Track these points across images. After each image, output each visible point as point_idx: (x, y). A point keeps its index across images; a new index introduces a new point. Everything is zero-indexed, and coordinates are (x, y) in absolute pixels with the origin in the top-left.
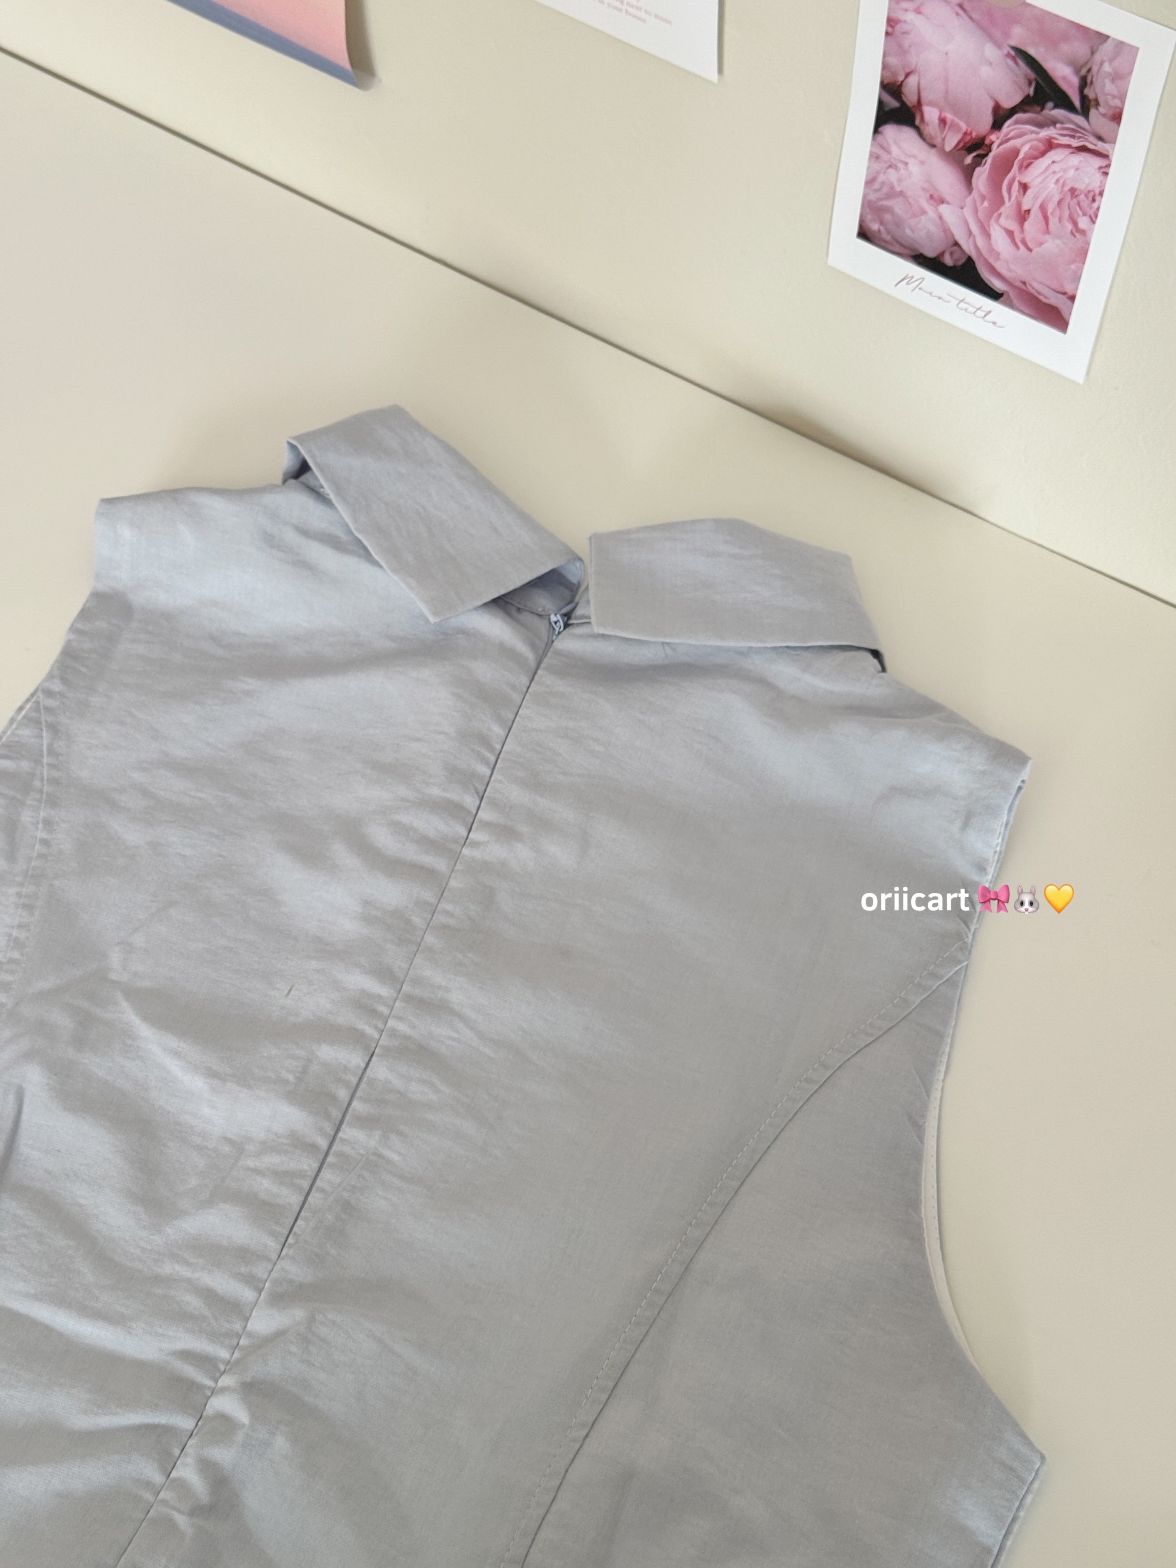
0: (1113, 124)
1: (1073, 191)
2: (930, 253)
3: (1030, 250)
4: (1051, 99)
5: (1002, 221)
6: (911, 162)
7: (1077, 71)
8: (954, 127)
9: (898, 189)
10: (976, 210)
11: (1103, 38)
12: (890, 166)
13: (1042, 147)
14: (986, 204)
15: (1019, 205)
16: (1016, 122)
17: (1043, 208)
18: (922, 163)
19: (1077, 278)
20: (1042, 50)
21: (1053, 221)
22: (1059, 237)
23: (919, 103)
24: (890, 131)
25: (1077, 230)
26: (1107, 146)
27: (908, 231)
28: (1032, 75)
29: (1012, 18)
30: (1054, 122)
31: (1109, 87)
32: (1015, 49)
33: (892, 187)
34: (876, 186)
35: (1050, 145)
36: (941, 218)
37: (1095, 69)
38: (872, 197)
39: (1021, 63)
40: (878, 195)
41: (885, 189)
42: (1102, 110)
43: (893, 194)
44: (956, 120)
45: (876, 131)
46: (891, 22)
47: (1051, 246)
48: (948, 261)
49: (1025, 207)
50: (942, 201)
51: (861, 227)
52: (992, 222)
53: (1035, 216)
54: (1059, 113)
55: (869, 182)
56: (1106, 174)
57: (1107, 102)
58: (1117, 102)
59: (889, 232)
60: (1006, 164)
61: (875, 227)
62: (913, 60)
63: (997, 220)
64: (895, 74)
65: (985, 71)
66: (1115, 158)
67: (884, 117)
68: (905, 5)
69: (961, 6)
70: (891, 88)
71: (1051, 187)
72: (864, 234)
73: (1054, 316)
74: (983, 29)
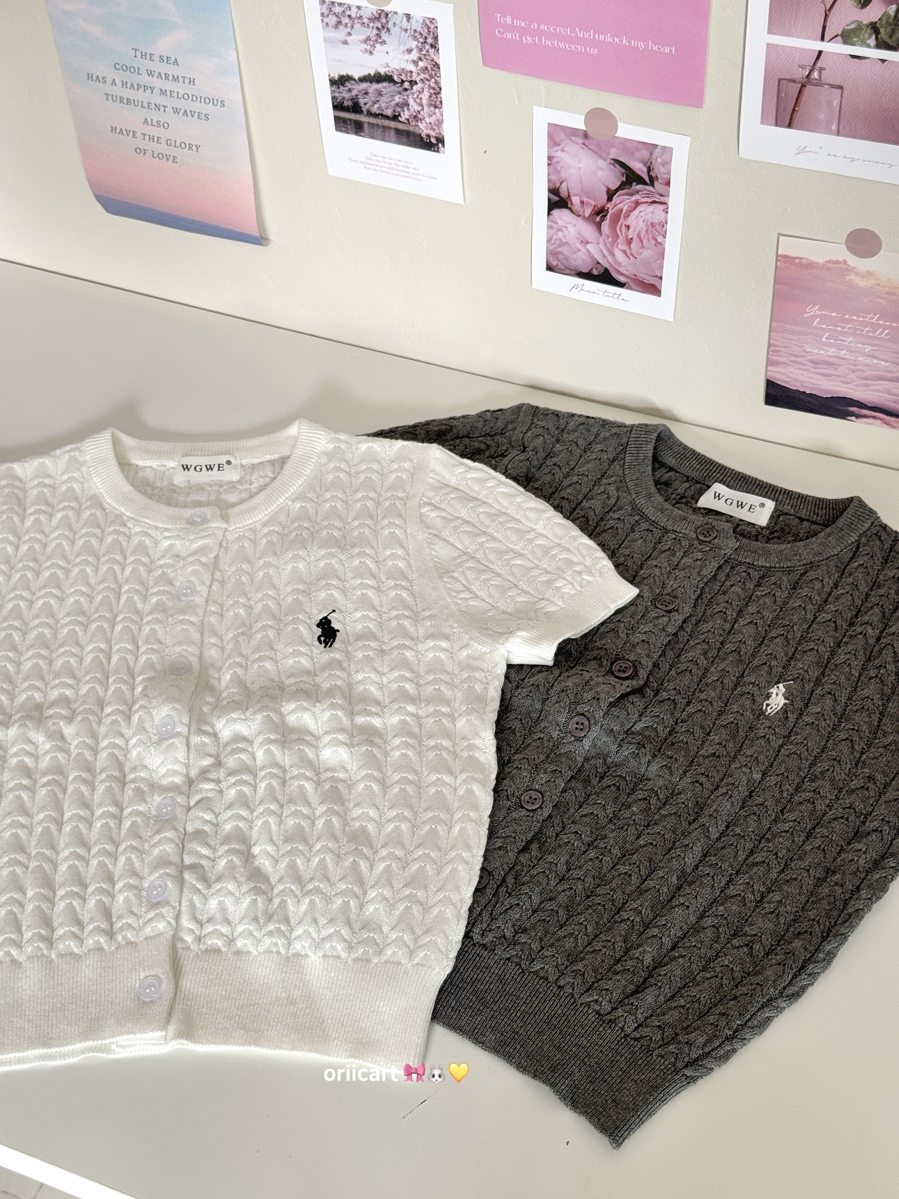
0: (667, 187)
1: (652, 224)
2: (585, 271)
3: (636, 258)
4: (634, 181)
5: (620, 246)
6: (569, 226)
7: (645, 165)
8: (589, 204)
9: (564, 241)
10: (605, 244)
11: (655, 146)
12: (559, 230)
13: (633, 205)
14: (610, 239)
15: (627, 236)
16: (619, 196)
17: (639, 236)
18: (575, 225)
19: (661, 268)
20: (626, 157)
21: (645, 241)
22: (649, 249)
23: (569, 196)
24: (556, 212)
25: (658, 243)
26: (665, 198)
27: (573, 262)
28: (623, 171)
29: (611, 146)
30: (637, 192)
31: (662, 169)
32: (614, 160)
33: (561, 240)
34: (553, 242)
35: (637, 204)
36: (588, 251)
37: (653, 162)
38: (551, 248)
39: (617, 166)
40: (555, 246)
41: (557, 243)
42: (660, 181)
43: (562, 244)
44: (589, 200)
45: (549, 214)
46: (550, 158)
47: (646, 254)
48: (595, 272)
49: (630, 237)
50: (588, 243)
51: (547, 264)
52: (615, 248)
53: (636, 241)
54: (640, 187)
55: (549, 241)
56: (667, 212)
57: (662, 177)
58: (667, 176)
59: (562, 264)
60: (617, 218)
61: (555, 263)
62: (563, 175)
63: (617, 247)
64: (555, 184)
65: (600, 173)
66: (670, 204)
67: (552, 206)
68: (556, 148)
69: (584, 144)
70: (554, 191)
71: (641, 224)
72: (549, 268)
73: (654, 289)
74: (596, 153)
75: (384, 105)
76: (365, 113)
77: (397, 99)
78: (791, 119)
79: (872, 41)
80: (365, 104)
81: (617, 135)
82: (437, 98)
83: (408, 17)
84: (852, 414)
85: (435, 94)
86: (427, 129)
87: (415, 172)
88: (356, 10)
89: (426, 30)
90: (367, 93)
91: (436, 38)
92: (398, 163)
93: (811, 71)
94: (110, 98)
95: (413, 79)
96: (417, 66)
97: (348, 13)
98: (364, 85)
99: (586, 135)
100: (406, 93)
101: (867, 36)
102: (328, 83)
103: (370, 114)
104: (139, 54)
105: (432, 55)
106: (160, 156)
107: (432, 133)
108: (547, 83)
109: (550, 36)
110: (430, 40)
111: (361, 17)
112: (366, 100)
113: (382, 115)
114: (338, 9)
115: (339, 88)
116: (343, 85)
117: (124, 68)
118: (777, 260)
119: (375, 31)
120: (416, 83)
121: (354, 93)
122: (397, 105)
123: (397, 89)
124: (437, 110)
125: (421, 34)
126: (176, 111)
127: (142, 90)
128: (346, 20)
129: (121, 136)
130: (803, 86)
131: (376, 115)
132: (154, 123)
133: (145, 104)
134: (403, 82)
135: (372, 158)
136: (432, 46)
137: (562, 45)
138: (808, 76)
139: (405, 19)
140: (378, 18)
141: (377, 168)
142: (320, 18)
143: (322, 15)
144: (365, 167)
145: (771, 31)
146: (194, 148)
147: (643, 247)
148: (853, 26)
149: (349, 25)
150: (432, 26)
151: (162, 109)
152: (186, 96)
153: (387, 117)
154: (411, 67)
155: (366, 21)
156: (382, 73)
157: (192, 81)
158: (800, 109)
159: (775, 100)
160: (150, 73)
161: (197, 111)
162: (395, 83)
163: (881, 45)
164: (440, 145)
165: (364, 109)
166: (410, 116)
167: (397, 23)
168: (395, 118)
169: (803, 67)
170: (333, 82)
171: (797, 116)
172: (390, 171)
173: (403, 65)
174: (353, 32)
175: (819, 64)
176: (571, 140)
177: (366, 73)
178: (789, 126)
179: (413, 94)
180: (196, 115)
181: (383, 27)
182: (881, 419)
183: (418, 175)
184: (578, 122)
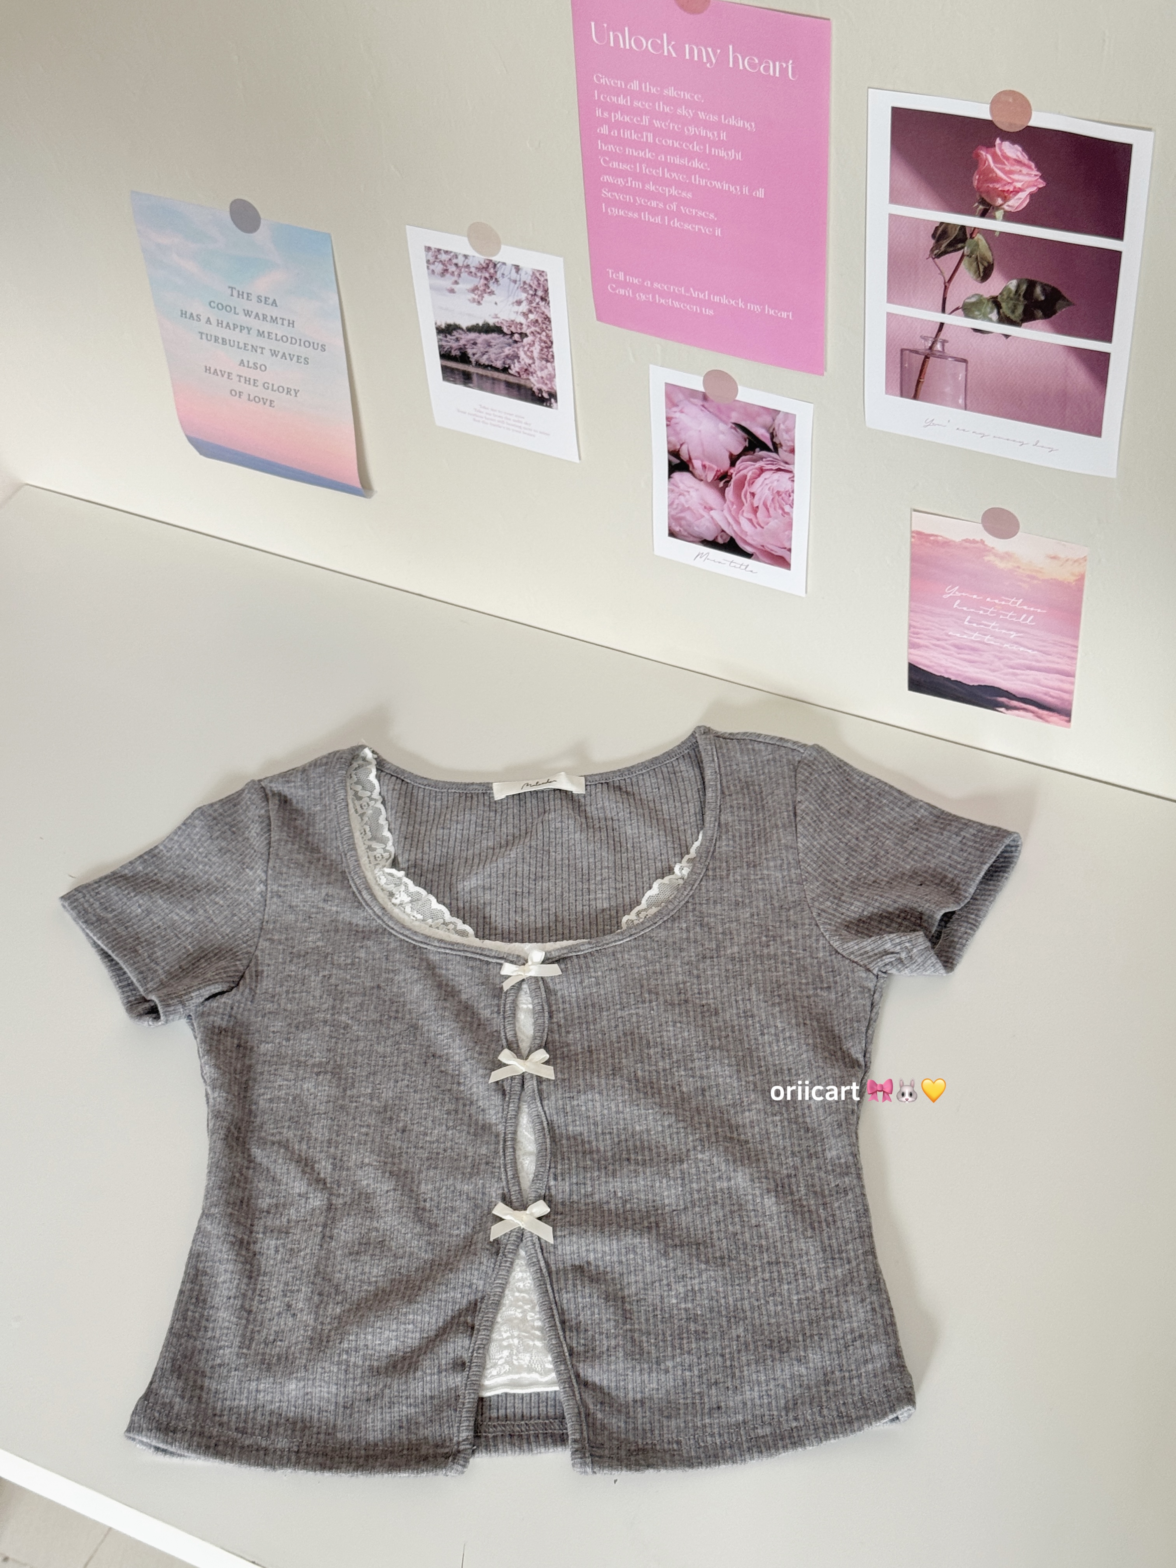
0: (791, 455)
1: (778, 493)
2: (710, 539)
3: (762, 528)
4: (757, 447)
5: (745, 514)
6: (691, 490)
7: (768, 431)
8: (711, 469)
9: (687, 506)
10: (730, 511)
11: (777, 412)
12: (680, 495)
13: (758, 472)
14: (735, 507)
15: (752, 504)
16: (742, 461)
17: (765, 504)
18: (697, 490)
19: (790, 539)
20: (748, 422)
21: (771, 510)
22: (776, 518)
23: (690, 459)
24: (677, 475)
25: (785, 513)
26: (790, 466)
27: (696, 528)
28: (746, 436)
29: (730, 409)
30: (761, 458)
31: (785, 436)
32: (735, 424)
33: (683, 506)
34: (675, 506)
35: (762, 470)
36: (712, 518)
37: (776, 428)
38: (673, 513)
39: (739, 430)
40: (676, 511)
41: (680, 508)
42: (784, 448)
43: (684, 509)
44: (711, 465)
45: (669, 477)
46: (668, 419)
47: (773, 524)
48: (720, 541)
49: (755, 505)
50: (711, 509)
51: (670, 530)
52: (740, 516)
53: (762, 509)
54: (764, 453)
55: (670, 505)
56: (793, 481)
57: (786, 444)
58: (790, 444)
59: (685, 530)
60: (741, 484)
61: (677, 529)
62: (683, 437)
63: (742, 515)
64: (675, 446)
65: (721, 437)
66: (796, 472)
67: (673, 469)
68: (675, 409)
69: (703, 406)
70: (674, 453)
71: (767, 492)
72: (672, 534)
73: (782, 561)
74: (716, 416)
75: (493, 357)
76: (474, 363)
77: (507, 351)
78: (916, 390)
79: (994, 316)
80: (474, 354)
81: (737, 398)
82: (548, 351)
83: (517, 268)
84: (1002, 705)
85: (547, 347)
86: (538, 383)
87: (527, 426)
88: (463, 259)
89: (536, 283)
90: (475, 344)
91: (546, 291)
92: (509, 416)
93: (933, 343)
94: (204, 336)
95: (523, 331)
96: (527, 318)
97: (455, 261)
98: (473, 335)
99: (705, 398)
100: (516, 345)
101: (988, 310)
102: (435, 331)
103: (478, 365)
104: (235, 293)
105: (543, 309)
106: (256, 399)
107: (544, 388)
108: (662, 341)
109: (662, 294)
110: (540, 293)
111: (468, 266)
112: (474, 351)
113: (491, 366)
114: (444, 257)
115: (446, 337)
116: (450, 334)
117: (220, 306)
118: (913, 537)
119: (483, 281)
120: (526, 336)
121: (462, 342)
122: (507, 356)
123: (507, 341)
124: (549, 364)
125: (530, 286)
126: (274, 353)
127: (238, 330)
128: (452, 268)
129: (215, 377)
130: (927, 357)
131: (485, 367)
132: (251, 365)
133: (242, 345)
134: (512, 334)
135: (482, 410)
136: (543, 299)
137: (676, 304)
138: (931, 348)
139: (514, 271)
140: (486, 268)
141: (486, 421)
142: (426, 265)
143: (428, 262)
144: (474, 420)
145: (890, 300)
146: (293, 392)
147: (769, 516)
148: (973, 300)
149: (456, 273)
150: (542, 279)
151: (259, 350)
152: (285, 339)
153: (496, 369)
154: (521, 319)
155: (473, 270)
156: (491, 324)
157: (291, 324)
158: (926, 380)
159: (899, 370)
160: (247, 313)
161: (296, 354)
162: (505, 334)
163: (1004, 320)
164: (553, 400)
165: (473, 359)
166: (521, 368)
167: (506, 273)
168: (505, 370)
169: (925, 338)
170: (440, 331)
171: (923, 388)
172: (500, 424)
173: (513, 317)
174: (459, 281)
175: (942, 336)
176: (690, 401)
177: (474, 323)
178: (915, 397)
179: (524, 346)
180: (295, 359)
181: (491, 277)
182: (1033, 712)
183: (530, 430)
184: (697, 384)
